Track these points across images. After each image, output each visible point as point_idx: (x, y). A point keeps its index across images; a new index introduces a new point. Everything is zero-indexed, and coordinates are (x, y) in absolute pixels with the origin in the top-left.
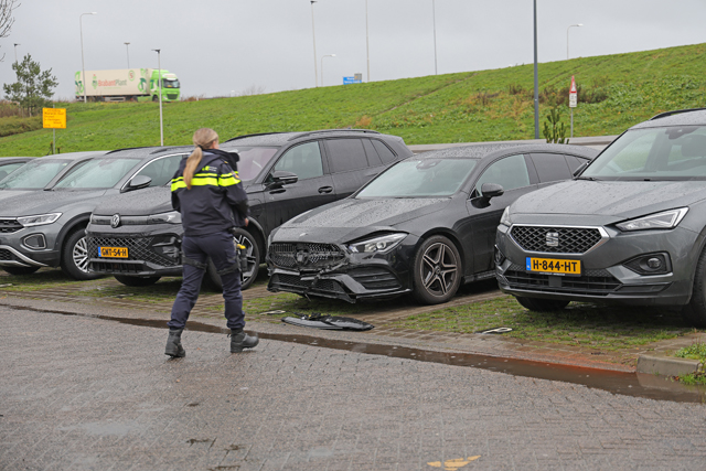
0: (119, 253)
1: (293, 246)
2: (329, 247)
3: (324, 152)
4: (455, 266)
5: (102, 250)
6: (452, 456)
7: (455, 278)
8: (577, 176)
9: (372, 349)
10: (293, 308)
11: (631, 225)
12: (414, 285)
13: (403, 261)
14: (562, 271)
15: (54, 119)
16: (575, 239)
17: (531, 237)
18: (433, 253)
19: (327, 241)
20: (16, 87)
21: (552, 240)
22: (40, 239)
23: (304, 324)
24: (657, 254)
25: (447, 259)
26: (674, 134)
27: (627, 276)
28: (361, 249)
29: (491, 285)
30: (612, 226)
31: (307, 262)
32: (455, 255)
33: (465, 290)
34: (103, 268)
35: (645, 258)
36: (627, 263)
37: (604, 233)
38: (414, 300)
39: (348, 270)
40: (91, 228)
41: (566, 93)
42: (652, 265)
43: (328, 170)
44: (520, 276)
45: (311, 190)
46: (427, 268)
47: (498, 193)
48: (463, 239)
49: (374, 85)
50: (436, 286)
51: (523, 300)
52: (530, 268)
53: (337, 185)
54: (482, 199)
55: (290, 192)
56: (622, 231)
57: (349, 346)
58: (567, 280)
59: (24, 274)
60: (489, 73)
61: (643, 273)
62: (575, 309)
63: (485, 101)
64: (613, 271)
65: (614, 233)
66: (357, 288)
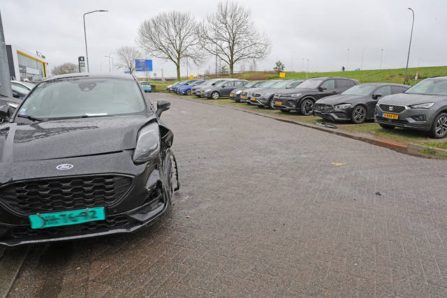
0: (279, 103)
1: (321, 105)
2: (329, 106)
3: (335, 82)
4: (364, 115)
5: (276, 102)
6: (338, 162)
7: (364, 118)
8: (404, 92)
9: (338, 134)
10: (319, 121)
11: (415, 107)
12: (351, 118)
13: (349, 112)
14: (392, 118)
15: (282, 75)
16: (398, 109)
17: (385, 107)
18: (358, 110)
19: (329, 104)
20: (276, 68)
21: (391, 108)
22: (264, 99)
23: (320, 125)
24: (422, 115)
25: (362, 112)
26: (435, 82)
27: (411, 121)
28: (338, 107)
29: (372, 121)
30: (410, 106)
31: (323, 110)
32: (365, 111)
33: (366, 121)
34: (277, 107)
35: (418, 117)
36: (412, 117)
37: (406, 108)
38: (351, 122)
39: (334, 112)
40: (275, 97)
41: (415, 76)
42: (420, 119)
43: (336, 87)
44: (380, 118)
45: (331, 92)
46: (356, 114)
47: (380, 96)
48: (368, 108)
49: (362, 71)
50: (358, 119)
51: (381, 125)
52: (383, 116)
53: (337, 91)
54: (376, 97)
55: (325, 92)
56: (412, 108)
57: (331, 132)
58: (393, 120)
59: (261, 107)
60: (394, 70)
61: (416, 120)
62: (396, 129)
63: (392, 77)
64: (407, 119)
65: (409, 108)
66: (336, 118)
